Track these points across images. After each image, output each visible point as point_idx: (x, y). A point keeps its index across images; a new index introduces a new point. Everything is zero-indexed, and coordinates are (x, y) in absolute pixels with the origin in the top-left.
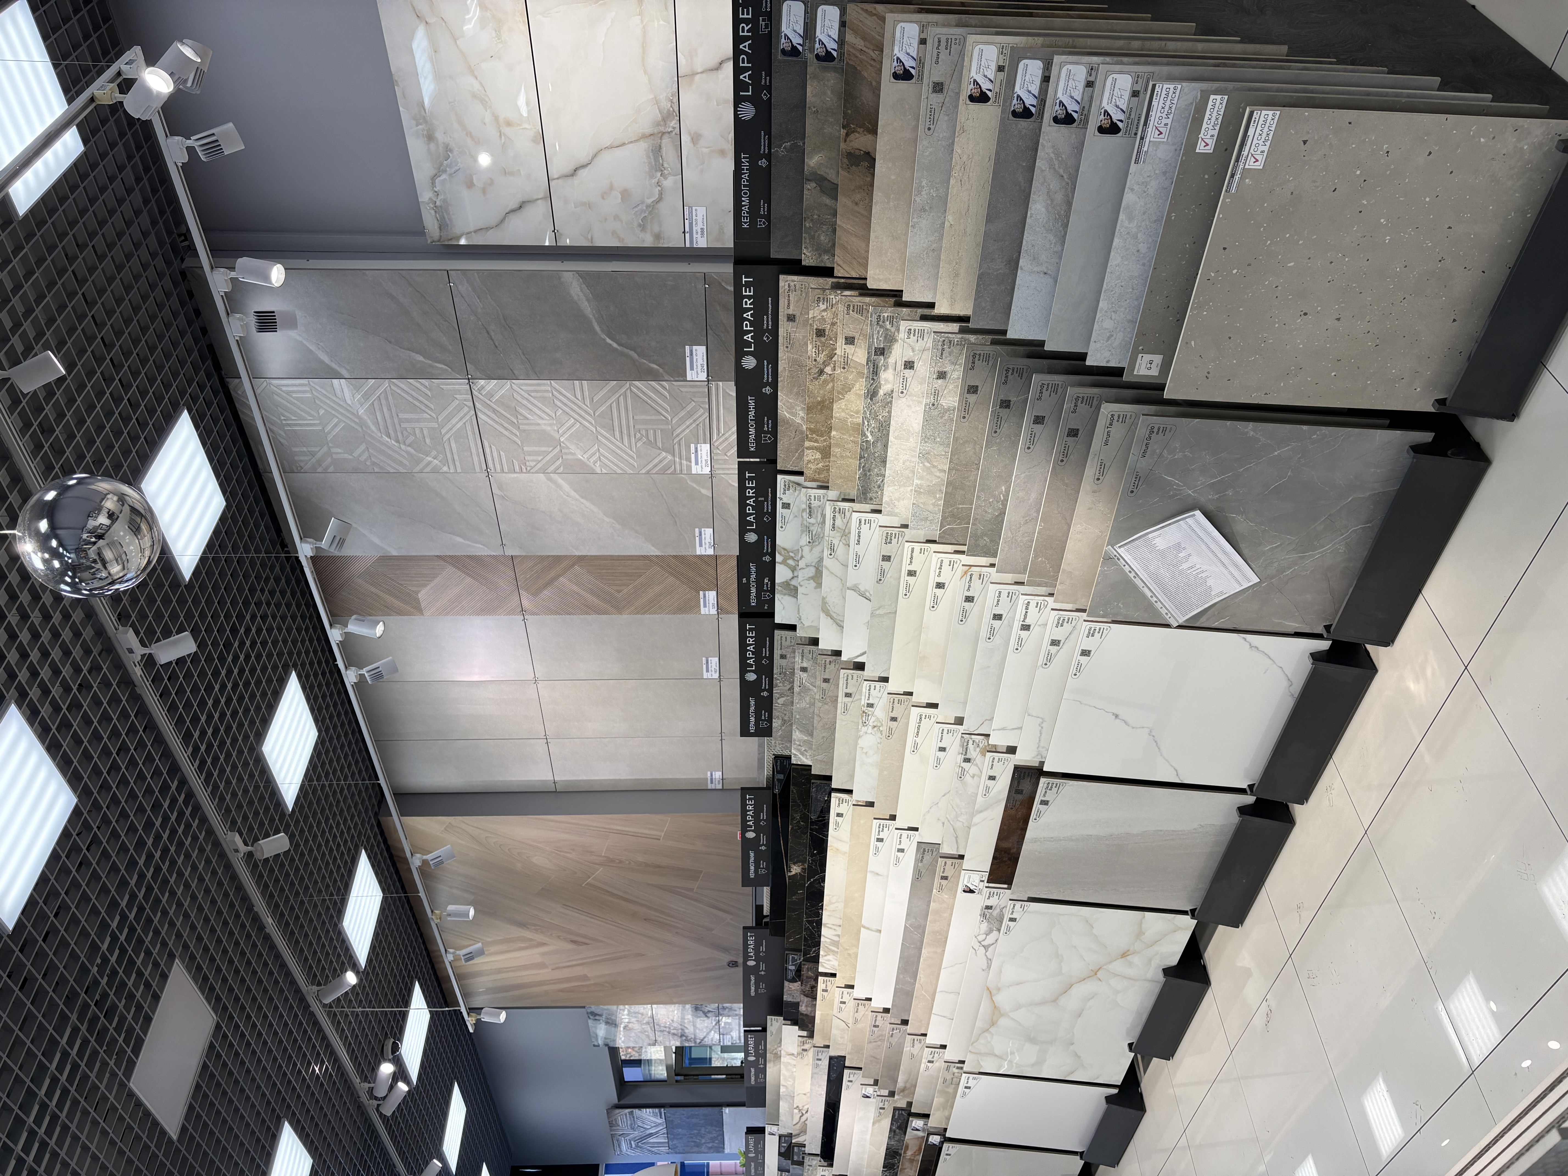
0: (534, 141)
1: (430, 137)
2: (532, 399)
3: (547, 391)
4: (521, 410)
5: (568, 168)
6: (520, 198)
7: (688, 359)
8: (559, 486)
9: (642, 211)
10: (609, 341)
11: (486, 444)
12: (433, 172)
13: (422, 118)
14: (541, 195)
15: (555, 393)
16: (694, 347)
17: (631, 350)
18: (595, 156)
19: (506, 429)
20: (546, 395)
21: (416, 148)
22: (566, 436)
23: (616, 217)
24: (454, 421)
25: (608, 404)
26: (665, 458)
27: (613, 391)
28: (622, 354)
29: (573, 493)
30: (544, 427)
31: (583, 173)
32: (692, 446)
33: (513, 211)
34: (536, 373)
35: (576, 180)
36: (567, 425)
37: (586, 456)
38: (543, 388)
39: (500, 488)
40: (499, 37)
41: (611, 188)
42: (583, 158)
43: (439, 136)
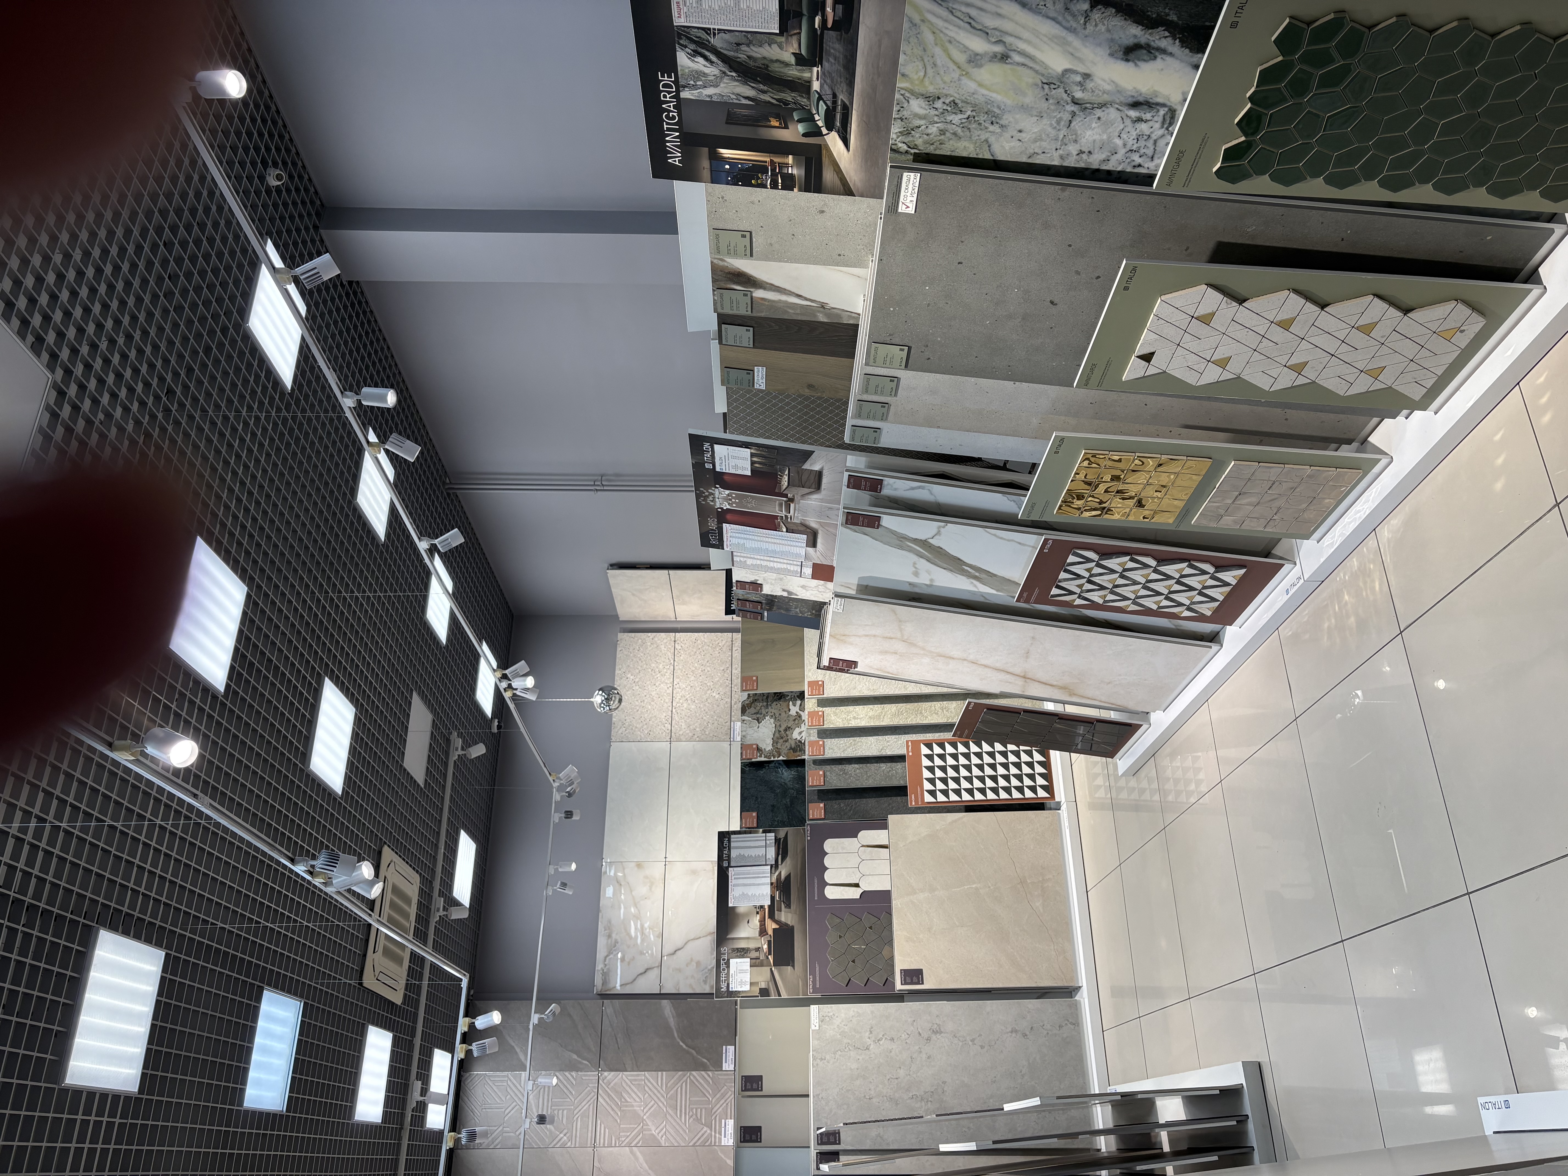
0: (658, 937)
1: (609, 936)
2: (632, 1086)
3: (642, 1080)
4: (624, 1095)
5: (672, 951)
6: (646, 967)
7: (724, 1055)
8: (637, 1159)
9: (706, 973)
10: (681, 1044)
11: (599, 1122)
12: (606, 954)
13: (609, 927)
14: (657, 965)
15: (646, 1081)
16: (728, 1047)
17: (693, 1049)
18: (686, 944)
19: (613, 1109)
20: (640, 1083)
21: (602, 943)
22: (647, 1115)
23: (693, 977)
24: (583, 1104)
25: (676, 1088)
26: (706, 1132)
27: (680, 1079)
28: (688, 1052)
29: (645, 1165)
30: (635, 1108)
31: (679, 953)
32: (723, 1121)
33: (641, 974)
34: (638, 1068)
35: (675, 957)
36: (650, 1106)
37: (657, 1131)
38: (640, 1078)
39: (599, 1161)
40: (650, 889)
41: (692, 960)
42: (680, 945)
43: (614, 936)
